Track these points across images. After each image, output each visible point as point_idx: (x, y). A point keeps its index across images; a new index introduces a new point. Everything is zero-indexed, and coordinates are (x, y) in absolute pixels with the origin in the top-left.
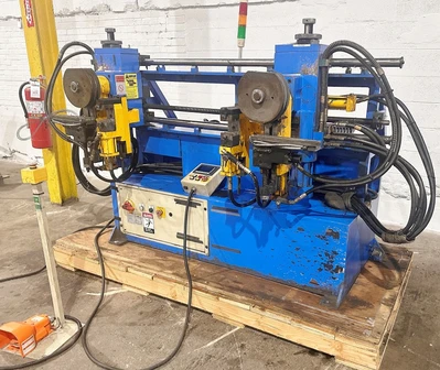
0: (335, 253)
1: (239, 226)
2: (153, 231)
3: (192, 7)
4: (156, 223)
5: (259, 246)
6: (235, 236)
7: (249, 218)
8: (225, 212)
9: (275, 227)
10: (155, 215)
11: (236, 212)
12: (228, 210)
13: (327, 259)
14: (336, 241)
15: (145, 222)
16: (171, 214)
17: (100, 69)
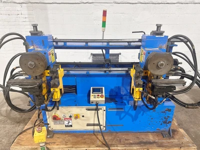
0: (169, 117)
1: (123, 115)
3: (37, 3)
4: (73, 122)
5: (133, 121)
6: (121, 119)
7: (129, 110)
8: (116, 110)
9: (142, 112)
10: (73, 118)
11: (122, 109)
12: (117, 109)
13: (164, 120)
14: (169, 112)
15: (66, 123)
16: (83, 116)
17: (31, 48)
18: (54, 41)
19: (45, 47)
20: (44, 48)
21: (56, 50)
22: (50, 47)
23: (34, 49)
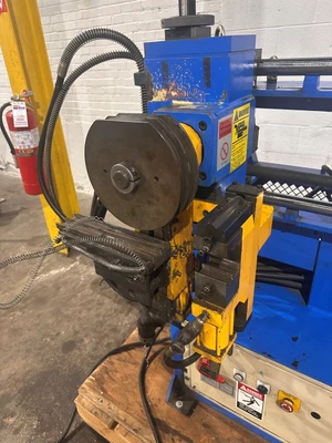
2: (259, 416)
10: (269, 399)
15: (242, 397)
16: (316, 416)
17: (160, 96)
18: (259, 72)
19: (212, 98)
20: (208, 99)
21: (262, 115)
22: (235, 96)
23: (168, 104)
